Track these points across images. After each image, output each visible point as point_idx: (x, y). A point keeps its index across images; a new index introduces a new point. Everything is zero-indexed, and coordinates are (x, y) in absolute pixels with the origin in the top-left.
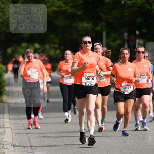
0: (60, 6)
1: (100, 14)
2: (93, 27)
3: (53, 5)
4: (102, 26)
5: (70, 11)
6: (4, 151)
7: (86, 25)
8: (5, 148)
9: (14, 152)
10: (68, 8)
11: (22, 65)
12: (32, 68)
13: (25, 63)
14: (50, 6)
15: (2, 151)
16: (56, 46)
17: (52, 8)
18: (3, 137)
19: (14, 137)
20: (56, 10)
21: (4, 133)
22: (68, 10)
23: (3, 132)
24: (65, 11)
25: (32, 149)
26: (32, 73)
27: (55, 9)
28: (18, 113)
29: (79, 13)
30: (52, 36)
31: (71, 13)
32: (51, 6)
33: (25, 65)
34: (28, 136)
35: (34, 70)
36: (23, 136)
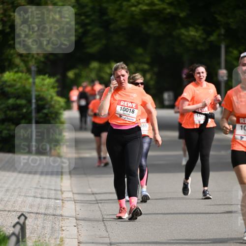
0: (152, 4)
1: (216, 16)
2: (204, 36)
3: (141, 1)
4: (219, 35)
5: (169, 10)
6: (62, 234)
7: (192, 33)
8: (63, 230)
9: (79, 236)
10: (165, 6)
11: (106, 95)
12: (125, 101)
13: (113, 91)
14: (136, 4)
15: (59, 234)
16: (146, 67)
17: (140, 6)
18: (61, 212)
19: (78, 213)
20: (146, 10)
21: (63, 206)
22: (164, 9)
23: (61, 204)
24: (161, 11)
25: (107, 231)
26: (125, 110)
27: (145, 8)
28: (85, 174)
29: (182, 15)
30: (140, 51)
31: (170, 13)
32: (139, 3)
33: (112, 96)
34: (101, 211)
35: (130, 104)
36: (93, 211)
